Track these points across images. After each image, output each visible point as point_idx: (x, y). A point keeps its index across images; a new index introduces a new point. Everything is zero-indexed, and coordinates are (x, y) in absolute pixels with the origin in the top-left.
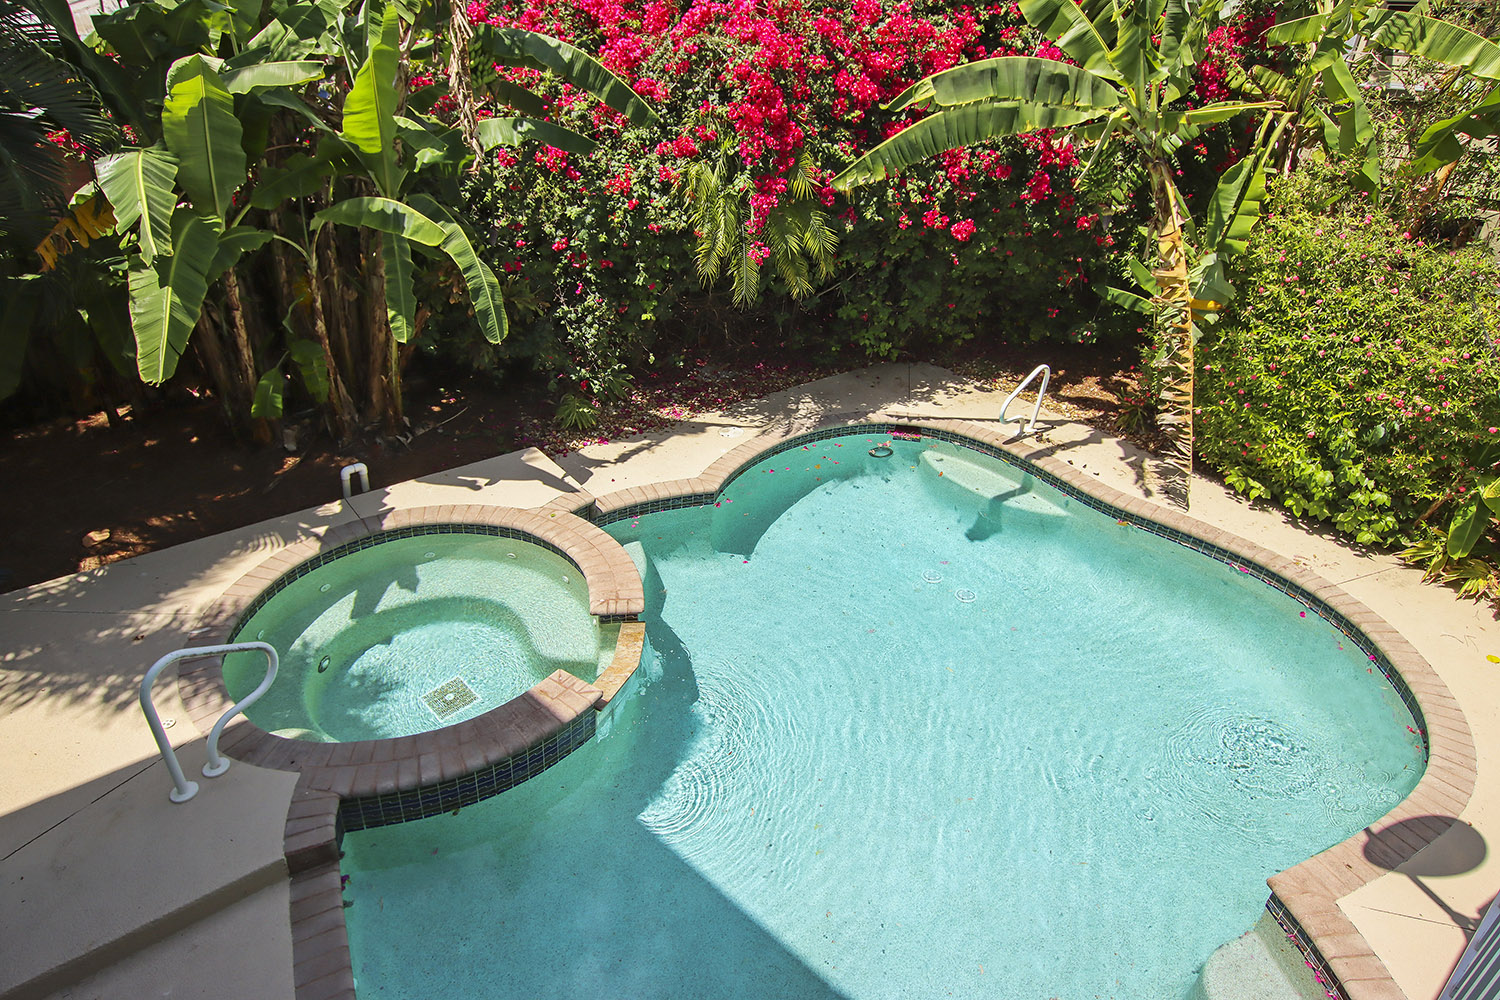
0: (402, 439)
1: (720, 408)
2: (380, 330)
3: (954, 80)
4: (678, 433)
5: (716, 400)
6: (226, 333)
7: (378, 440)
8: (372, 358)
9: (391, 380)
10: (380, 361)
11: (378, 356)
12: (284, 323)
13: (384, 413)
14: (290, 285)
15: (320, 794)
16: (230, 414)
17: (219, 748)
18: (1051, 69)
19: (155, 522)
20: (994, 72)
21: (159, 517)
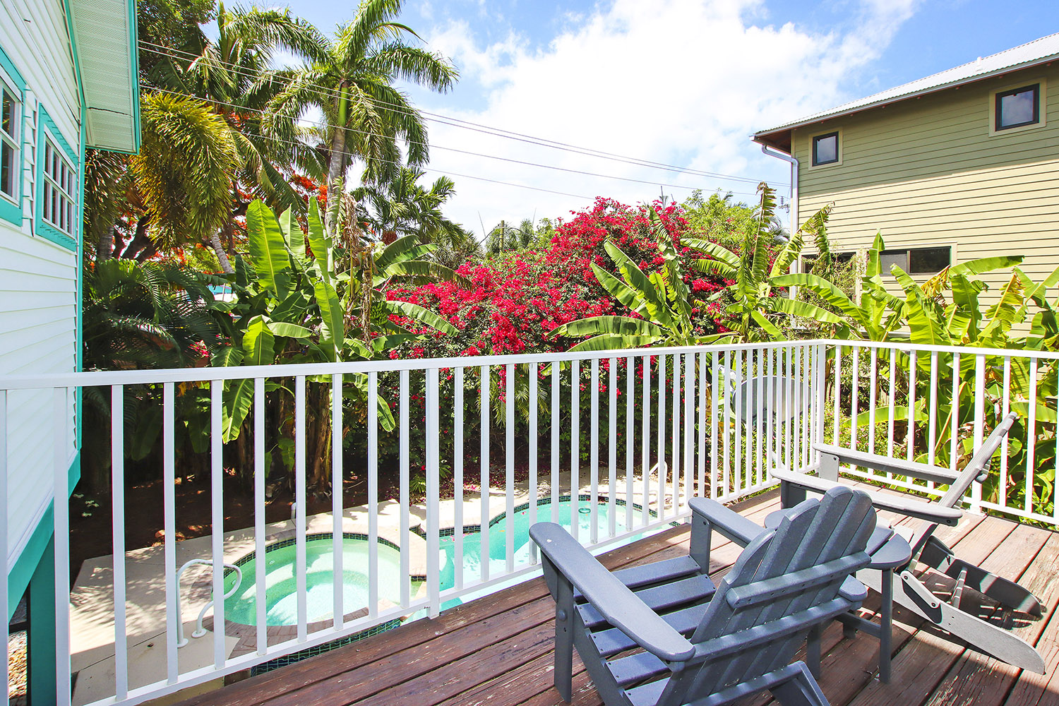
0: (326, 494)
1: (497, 486)
2: (323, 436)
3: (577, 325)
4: (473, 497)
5: (495, 482)
6: (249, 435)
7: (314, 494)
8: (317, 449)
9: (325, 461)
10: (321, 451)
11: (321, 448)
12: (279, 429)
13: (319, 480)
14: (284, 414)
15: (249, 648)
16: (242, 476)
17: (203, 625)
18: (626, 320)
19: (193, 528)
20: (597, 322)
21: (195, 525)
